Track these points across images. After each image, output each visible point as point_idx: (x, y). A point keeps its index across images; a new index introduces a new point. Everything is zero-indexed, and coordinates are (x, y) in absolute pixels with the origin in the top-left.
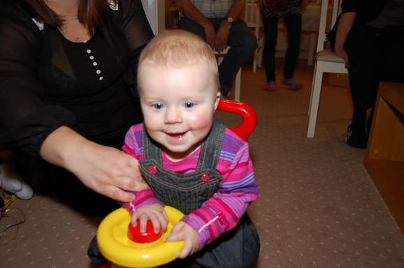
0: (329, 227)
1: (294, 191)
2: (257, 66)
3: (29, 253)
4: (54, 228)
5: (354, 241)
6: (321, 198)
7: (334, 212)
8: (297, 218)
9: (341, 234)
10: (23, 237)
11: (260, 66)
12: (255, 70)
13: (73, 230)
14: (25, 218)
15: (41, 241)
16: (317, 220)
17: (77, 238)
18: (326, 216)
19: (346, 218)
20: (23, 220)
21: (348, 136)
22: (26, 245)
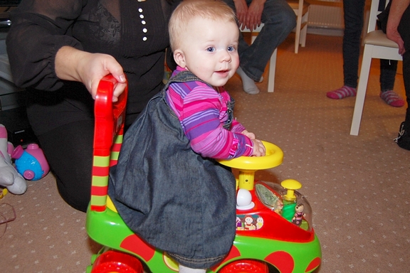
0: (362, 246)
1: (326, 200)
2: (300, 45)
3: (15, 256)
4: (45, 229)
5: (390, 265)
6: (358, 210)
7: (371, 229)
8: (325, 233)
9: (376, 255)
10: (10, 236)
11: (303, 45)
12: (296, 51)
13: (66, 233)
14: (15, 215)
15: (29, 242)
16: (349, 237)
17: (69, 242)
18: (361, 233)
19: (385, 237)
20: (13, 217)
21: (399, 135)
22: (13, 246)
